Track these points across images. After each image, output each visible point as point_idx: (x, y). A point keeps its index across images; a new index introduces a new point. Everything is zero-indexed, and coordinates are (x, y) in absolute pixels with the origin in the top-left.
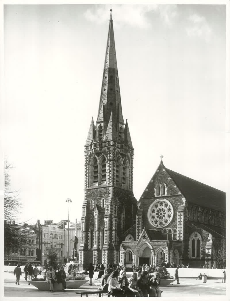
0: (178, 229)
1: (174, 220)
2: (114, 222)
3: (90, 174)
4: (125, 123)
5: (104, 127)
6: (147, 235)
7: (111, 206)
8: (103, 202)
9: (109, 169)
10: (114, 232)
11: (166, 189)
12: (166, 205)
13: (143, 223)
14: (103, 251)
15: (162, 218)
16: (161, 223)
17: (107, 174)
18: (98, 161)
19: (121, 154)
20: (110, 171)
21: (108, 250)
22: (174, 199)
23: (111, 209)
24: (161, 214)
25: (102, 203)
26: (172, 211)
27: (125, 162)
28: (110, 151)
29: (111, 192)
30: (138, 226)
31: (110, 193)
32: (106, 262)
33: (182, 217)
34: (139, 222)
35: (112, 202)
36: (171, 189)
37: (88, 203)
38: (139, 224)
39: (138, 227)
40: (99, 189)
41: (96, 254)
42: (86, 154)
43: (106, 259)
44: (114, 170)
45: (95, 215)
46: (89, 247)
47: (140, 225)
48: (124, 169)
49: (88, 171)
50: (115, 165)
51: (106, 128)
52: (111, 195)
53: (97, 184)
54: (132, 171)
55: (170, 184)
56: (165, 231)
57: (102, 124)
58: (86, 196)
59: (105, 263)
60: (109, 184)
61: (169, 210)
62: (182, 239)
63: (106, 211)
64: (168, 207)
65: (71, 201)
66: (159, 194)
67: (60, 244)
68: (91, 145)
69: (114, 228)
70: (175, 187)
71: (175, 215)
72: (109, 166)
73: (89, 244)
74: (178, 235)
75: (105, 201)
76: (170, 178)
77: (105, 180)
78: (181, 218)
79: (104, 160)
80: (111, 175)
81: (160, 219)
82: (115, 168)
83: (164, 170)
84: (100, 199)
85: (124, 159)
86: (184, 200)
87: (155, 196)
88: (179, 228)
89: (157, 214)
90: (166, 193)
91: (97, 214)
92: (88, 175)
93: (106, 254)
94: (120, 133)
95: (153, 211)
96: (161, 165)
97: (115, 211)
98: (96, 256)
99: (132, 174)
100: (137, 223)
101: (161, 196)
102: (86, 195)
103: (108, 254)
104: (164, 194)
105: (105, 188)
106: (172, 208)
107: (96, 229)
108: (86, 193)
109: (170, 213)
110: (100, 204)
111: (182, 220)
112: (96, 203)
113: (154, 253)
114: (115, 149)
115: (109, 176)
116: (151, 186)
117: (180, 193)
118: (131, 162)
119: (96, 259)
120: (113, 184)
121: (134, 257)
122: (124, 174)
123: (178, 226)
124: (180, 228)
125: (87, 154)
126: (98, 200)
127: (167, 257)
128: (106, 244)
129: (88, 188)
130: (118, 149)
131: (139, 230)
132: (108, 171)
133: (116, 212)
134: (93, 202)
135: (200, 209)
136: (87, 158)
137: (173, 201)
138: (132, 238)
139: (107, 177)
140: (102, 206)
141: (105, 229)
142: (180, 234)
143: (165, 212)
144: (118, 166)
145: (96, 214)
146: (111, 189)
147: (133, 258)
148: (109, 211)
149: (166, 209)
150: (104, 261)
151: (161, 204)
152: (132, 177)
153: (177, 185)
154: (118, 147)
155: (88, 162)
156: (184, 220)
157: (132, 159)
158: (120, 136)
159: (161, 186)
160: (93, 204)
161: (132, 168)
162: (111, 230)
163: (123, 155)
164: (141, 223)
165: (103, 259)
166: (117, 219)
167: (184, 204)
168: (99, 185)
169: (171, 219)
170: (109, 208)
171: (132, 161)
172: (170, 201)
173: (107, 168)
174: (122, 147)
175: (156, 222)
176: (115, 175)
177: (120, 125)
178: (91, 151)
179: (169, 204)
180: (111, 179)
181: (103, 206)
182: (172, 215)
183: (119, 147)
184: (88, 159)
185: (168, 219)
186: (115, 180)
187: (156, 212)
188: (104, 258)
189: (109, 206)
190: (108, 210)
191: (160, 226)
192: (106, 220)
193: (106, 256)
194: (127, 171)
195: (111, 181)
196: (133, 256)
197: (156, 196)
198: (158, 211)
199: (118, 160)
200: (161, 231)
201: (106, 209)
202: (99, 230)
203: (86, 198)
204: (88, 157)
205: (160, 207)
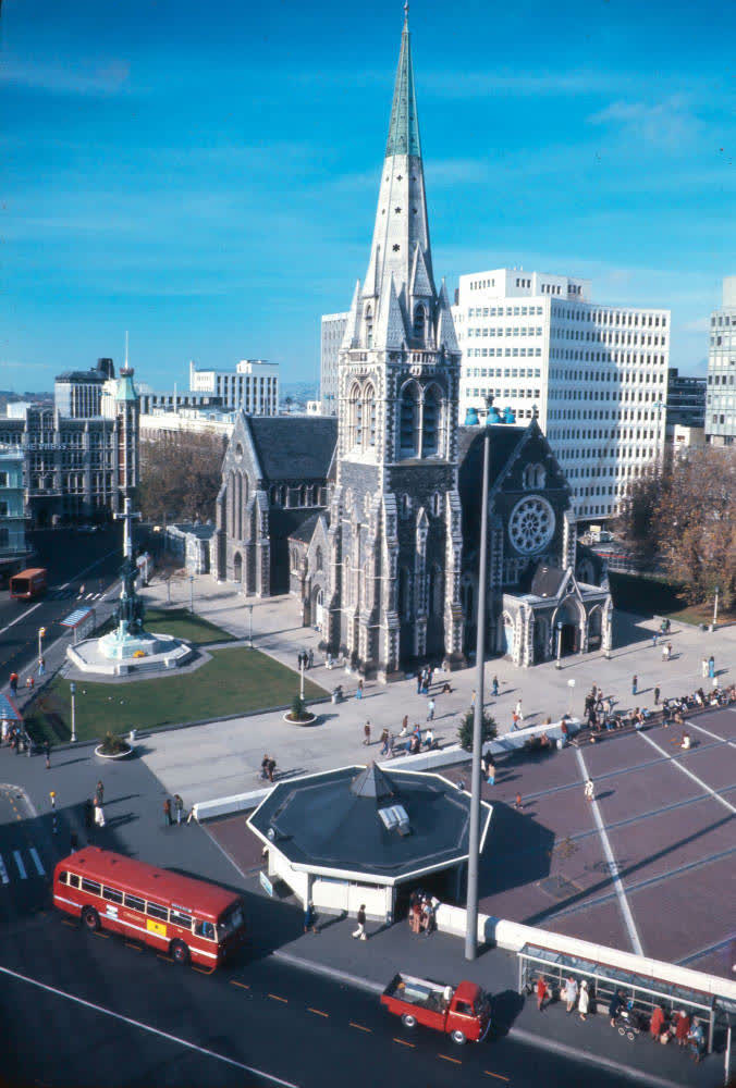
0: (567, 557)
1: (555, 538)
8: (436, 502)
9: (453, 423)
11: (543, 475)
12: (539, 508)
14: (453, 624)
15: (531, 534)
16: (529, 545)
17: (449, 435)
18: (421, 396)
20: (455, 428)
21: (463, 618)
22: (556, 497)
24: (530, 525)
25: (432, 505)
26: (553, 519)
28: (454, 378)
29: (456, 478)
30: (496, 553)
31: (454, 482)
33: (575, 534)
34: (497, 543)
36: (551, 476)
37: (397, 503)
39: (497, 556)
40: (426, 470)
41: (424, 631)
42: (390, 372)
43: (461, 641)
45: (419, 534)
47: (502, 553)
49: (393, 418)
52: (455, 486)
53: (417, 456)
55: (550, 466)
56: (539, 561)
57: (426, 302)
58: (388, 484)
59: (458, 650)
60: (451, 458)
61: (546, 518)
63: (451, 527)
64: (542, 512)
68: (402, 350)
71: (557, 529)
72: (453, 415)
75: (439, 498)
78: (572, 536)
84: (430, 495)
86: (572, 500)
87: (522, 488)
88: (569, 554)
89: (523, 526)
90: (543, 483)
92: (393, 428)
93: (461, 629)
95: (515, 520)
98: (424, 637)
100: (494, 546)
101: (531, 488)
102: (388, 479)
105: (442, 467)
106: (552, 513)
107: (421, 568)
108: (389, 476)
109: (546, 523)
110: (428, 506)
111: (575, 539)
112: (419, 503)
113: (587, 617)
115: (452, 437)
116: (516, 467)
117: (565, 486)
119: (424, 644)
121: (551, 630)
123: (568, 551)
124: (572, 554)
125: (394, 371)
126: (423, 498)
128: (457, 604)
129: (393, 464)
131: (498, 562)
132: (449, 427)
134: (408, 500)
136: (394, 383)
137: (554, 500)
139: (447, 442)
140: (432, 511)
141: (453, 570)
143: (538, 521)
145: (423, 531)
146: (456, 472)
148: (459, 527)
149: (538, 514)
150: (456, 645)
151: (530, 505)
155: (395, 394)
159: (534, 468)
164: (502, 546)
165: (454, 642)
168: (423, 456)
169: (550, 534)
170: (459, 520)
173: (447, 417)
175: (520, 542)
178: (405, 368)
179: (548, 506)
180: (456, 446)
181: (436, 511)
184: (395, 387)
185: (542, 535)
187: (520, 521)
189: (459, 513)
190: (455, 523)
191: (526, 549)
192: (457, 548)
193: (461, 635)
197: (525, 489)
198: (524, 520)
201: (452, 520)
202: (426, 572)
203: (388, 487)
204: (395, 379)
205: (528, 511)
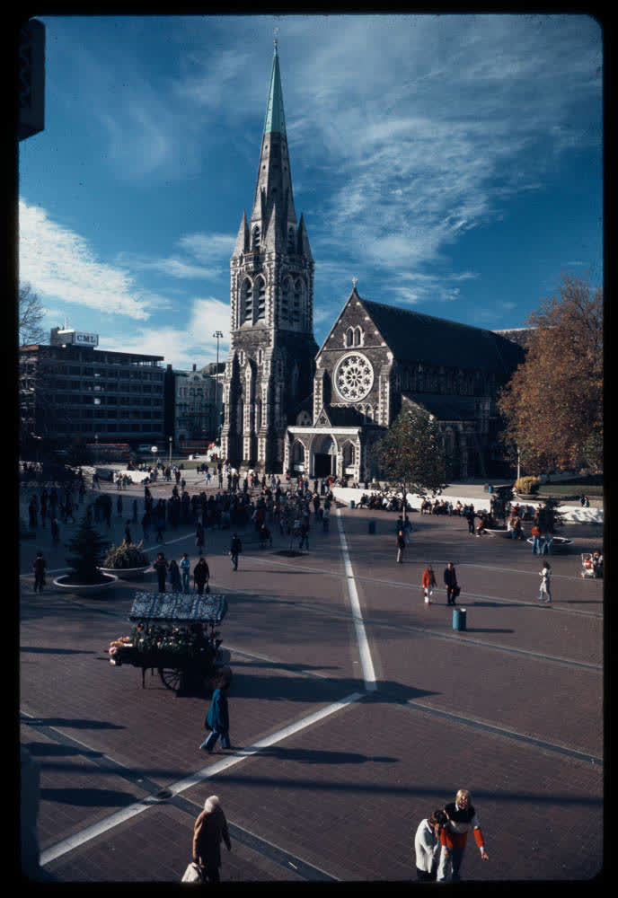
0: (380, 406)
1: (375, 390)
2: (278, 390)
3: (239, 306)
4: (299, 222)
5: (263, 228)
6: (326, 417)
7: (273, 361)
8: (260, 355)
9: (270, 300)
10: (277, 407)
11: (362, 336)
12: (362, 363)
13: (324, 392)
14: (259, 440)
15: (356, 385)
16: (354, 394)
17: (267, 308)
18: (253, 285)
19: (291, 273)
20: (271, 303)
21: (267, 437)
22: (375, 353)
23: (273, 367)
24: (354, 377)
25: (258, 357)
26: (372, 373)
27: (298, 285)
28: (270, 269)
29: (272, 338)
30: (317, 396)
31: (270, 341)
32: (264, 458)
33: (387, 385)
34: (318, 389)
35: (273, 356)
36: (369, 337)
37: (236, 356)
38: (318, 393)
39: (318, 399)
40: (253, 333)
41: (248, 443)
43: (264, 453)
44: (277, 300)
45: (246, 376)
46: (238, 431)
47: (321, 397)
48: (297, 296)
49: (235, 302)
50: (281, 293)
51: (266, 229)
52: (272, 343)
53: (249, 323)
54: (311, 299)
55: (369, 328)
56: (360, 408)
57: (259, 224)
58: (233, 343)
59: (262, 460)
60: (269, 325)
61: (367, 371)
62: (387, 423)
63: (264, 371)
64: (365, 366)
65: (222, 336)
66: (352, 344)
67: (206, 406)
68: (241, 258)
69: (277, 399)
70: (376, 333)
71: (376, 381)
72: (270, 294)
73: (238, 425)
74: (380, 417)
75: (263, 352)
76: (367, 318)
77: (263, 317)
78: (385, 387)
79: (262, 283)
80: (273, 310)
81: (352, 385)
82: (280, 297)
83: (358, 304)
84: (256, 350)
85: (296, 281)
86: (390, 356)
87: (343, 347)
88: (382, 403)
89: (348, 378)
90: (362, 342)
91: (250, 374)
92: (235, 307)
93: (264, 444)
94: (290, 236)
95: (341, 372)
96: (355, 295)
97: (280, 370)
98: (248, 447)
99: (311, 304)
100: (315, 391)
101: (353, 347)
103: (267, 444)
104: (359, 343)
105: (263, 330)
106: (371, 368)
107: (248, 400)
108: (233, 339)
109: (368, 376)
110: (255, 358)
111: (387, 390)
112: (249, 356)
113: (339, 448)
114: (278, 267)
115: (270, 310)
116: (338, 329)
117: (384, 344)
118: (309, 283)
119: (248, 452)
120: (276, 324)
121: (307, 453)
122: (297, 304)
123: (381, 400)
124: (384, 403)
125: (235, 273)
126: (252, 352)
127: (359, 456)
128: (265, 426)
129: (235, 330)
130: (285, 265)
131: (318, 404)
132: (267, 303)
133: (282, 372)
134: (244, 354)
135: (420, 368)
137: (373, 356)
138: (308, 416)
139: (267, 313)
140: (258, 361)
141: (263, 402)
142: (384, 414)
143: (361, 374)
144: (285, 293)
145: (248, 372)
146: (272, 332)
147: (305, 455)
148: (269, 372)
149: (361, 369)
150: (262, 456)
151: (354, 361)
152: (311, 310)
153: (379, 330)
154: (284, 262)
155: (235, 286)
156: (391, 390)
157: (311, 278)
158: (290, 242)
159: (353, 330)
160: (244, 358)
161: (311, 294)
162: (272, 402)
163: (295, 275)
164: (321, 392)
165: (259, 453)
166: (283, 384)
167: (391, 363)
168: (254, 324)
169: (370, 386)
170: (269, 366)
171: (311, 282)
172: (368, 357)
173: (267, 297)
174: (292, 260)
175: (346, 391)
176: (280, 308)
177: (289, 224)
178: (241, 268)
179: (367, 361)
180: (272, 316)
181: (260, 361)
182: (372, 381)
183: (288, 261)
184: (235, 282)
185: (365, 387)
186: (280, 319)
187: (346, 374)
188: (262, 451)
189: (269, 362)
190: (267, 369)
191: (352, 398)
192: (265, 386)
193: (264, 449)
194: (303, 299)
195: (272, 319)
196: (305, 451)
197: (346, 347)
198: (349, 373)
199: (286, 282)
200: (353, 408)
201: (265, 367)
202: (253, 401)
204: (236, 277)
205: (352, 365)
